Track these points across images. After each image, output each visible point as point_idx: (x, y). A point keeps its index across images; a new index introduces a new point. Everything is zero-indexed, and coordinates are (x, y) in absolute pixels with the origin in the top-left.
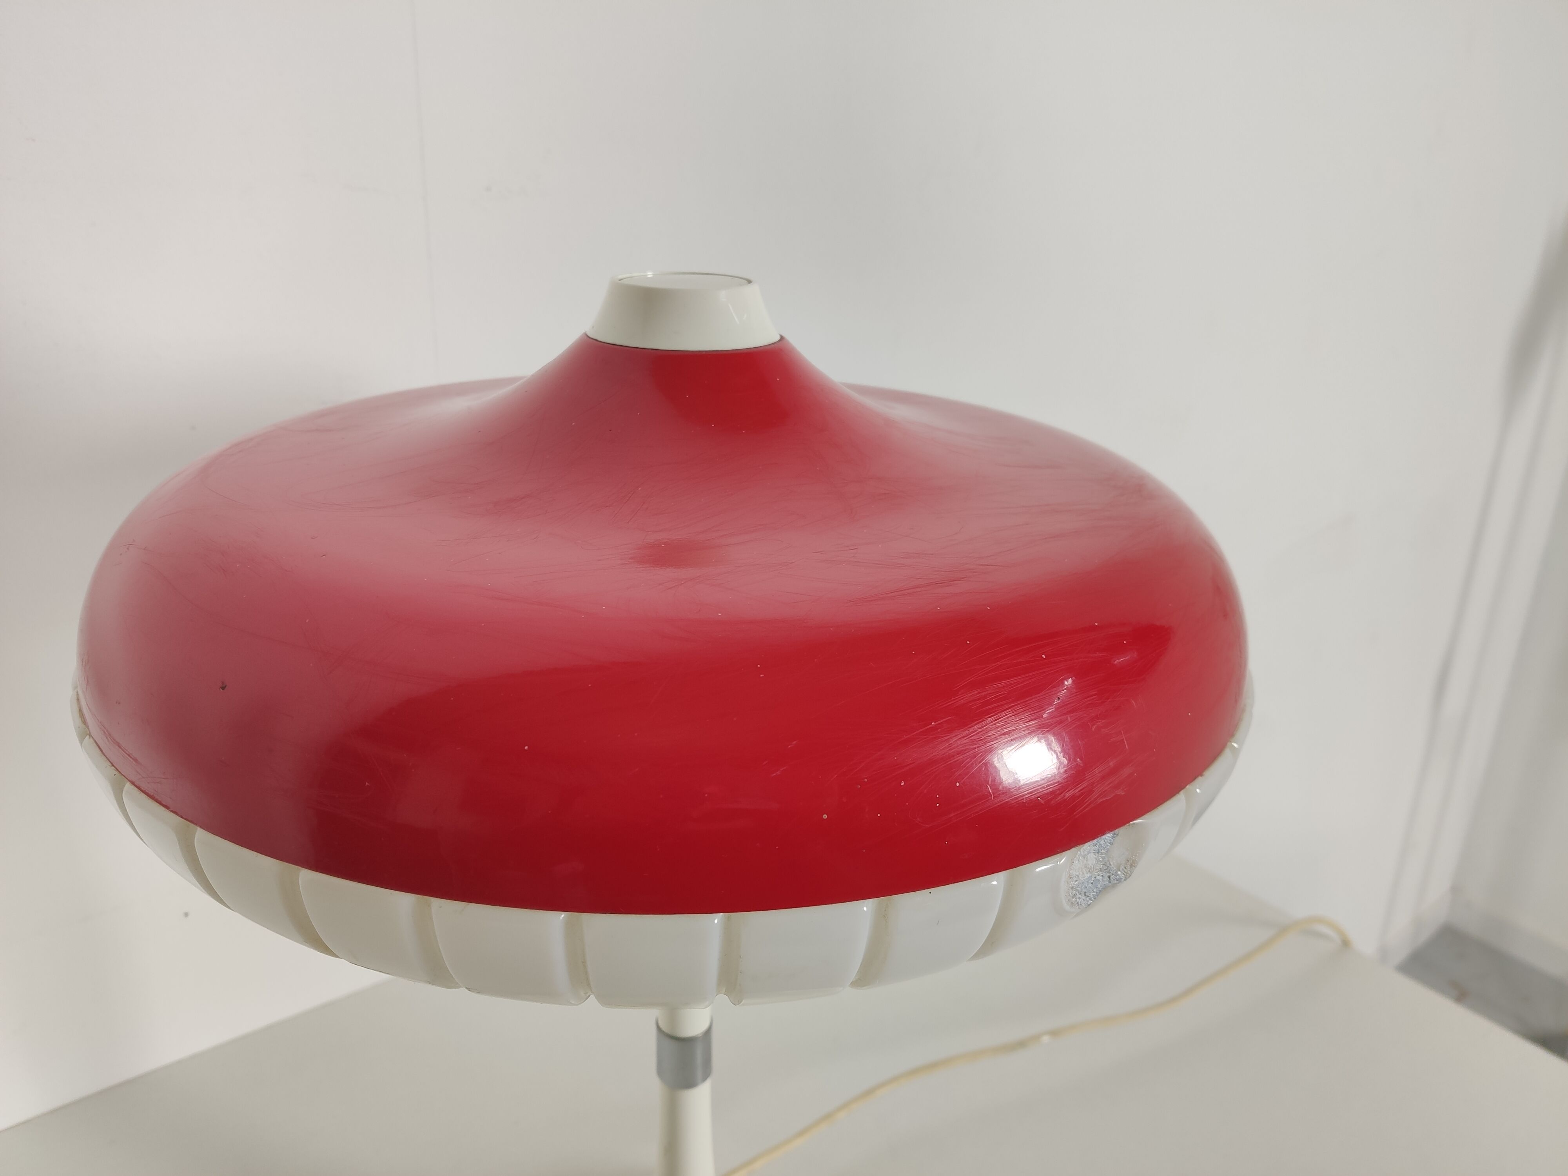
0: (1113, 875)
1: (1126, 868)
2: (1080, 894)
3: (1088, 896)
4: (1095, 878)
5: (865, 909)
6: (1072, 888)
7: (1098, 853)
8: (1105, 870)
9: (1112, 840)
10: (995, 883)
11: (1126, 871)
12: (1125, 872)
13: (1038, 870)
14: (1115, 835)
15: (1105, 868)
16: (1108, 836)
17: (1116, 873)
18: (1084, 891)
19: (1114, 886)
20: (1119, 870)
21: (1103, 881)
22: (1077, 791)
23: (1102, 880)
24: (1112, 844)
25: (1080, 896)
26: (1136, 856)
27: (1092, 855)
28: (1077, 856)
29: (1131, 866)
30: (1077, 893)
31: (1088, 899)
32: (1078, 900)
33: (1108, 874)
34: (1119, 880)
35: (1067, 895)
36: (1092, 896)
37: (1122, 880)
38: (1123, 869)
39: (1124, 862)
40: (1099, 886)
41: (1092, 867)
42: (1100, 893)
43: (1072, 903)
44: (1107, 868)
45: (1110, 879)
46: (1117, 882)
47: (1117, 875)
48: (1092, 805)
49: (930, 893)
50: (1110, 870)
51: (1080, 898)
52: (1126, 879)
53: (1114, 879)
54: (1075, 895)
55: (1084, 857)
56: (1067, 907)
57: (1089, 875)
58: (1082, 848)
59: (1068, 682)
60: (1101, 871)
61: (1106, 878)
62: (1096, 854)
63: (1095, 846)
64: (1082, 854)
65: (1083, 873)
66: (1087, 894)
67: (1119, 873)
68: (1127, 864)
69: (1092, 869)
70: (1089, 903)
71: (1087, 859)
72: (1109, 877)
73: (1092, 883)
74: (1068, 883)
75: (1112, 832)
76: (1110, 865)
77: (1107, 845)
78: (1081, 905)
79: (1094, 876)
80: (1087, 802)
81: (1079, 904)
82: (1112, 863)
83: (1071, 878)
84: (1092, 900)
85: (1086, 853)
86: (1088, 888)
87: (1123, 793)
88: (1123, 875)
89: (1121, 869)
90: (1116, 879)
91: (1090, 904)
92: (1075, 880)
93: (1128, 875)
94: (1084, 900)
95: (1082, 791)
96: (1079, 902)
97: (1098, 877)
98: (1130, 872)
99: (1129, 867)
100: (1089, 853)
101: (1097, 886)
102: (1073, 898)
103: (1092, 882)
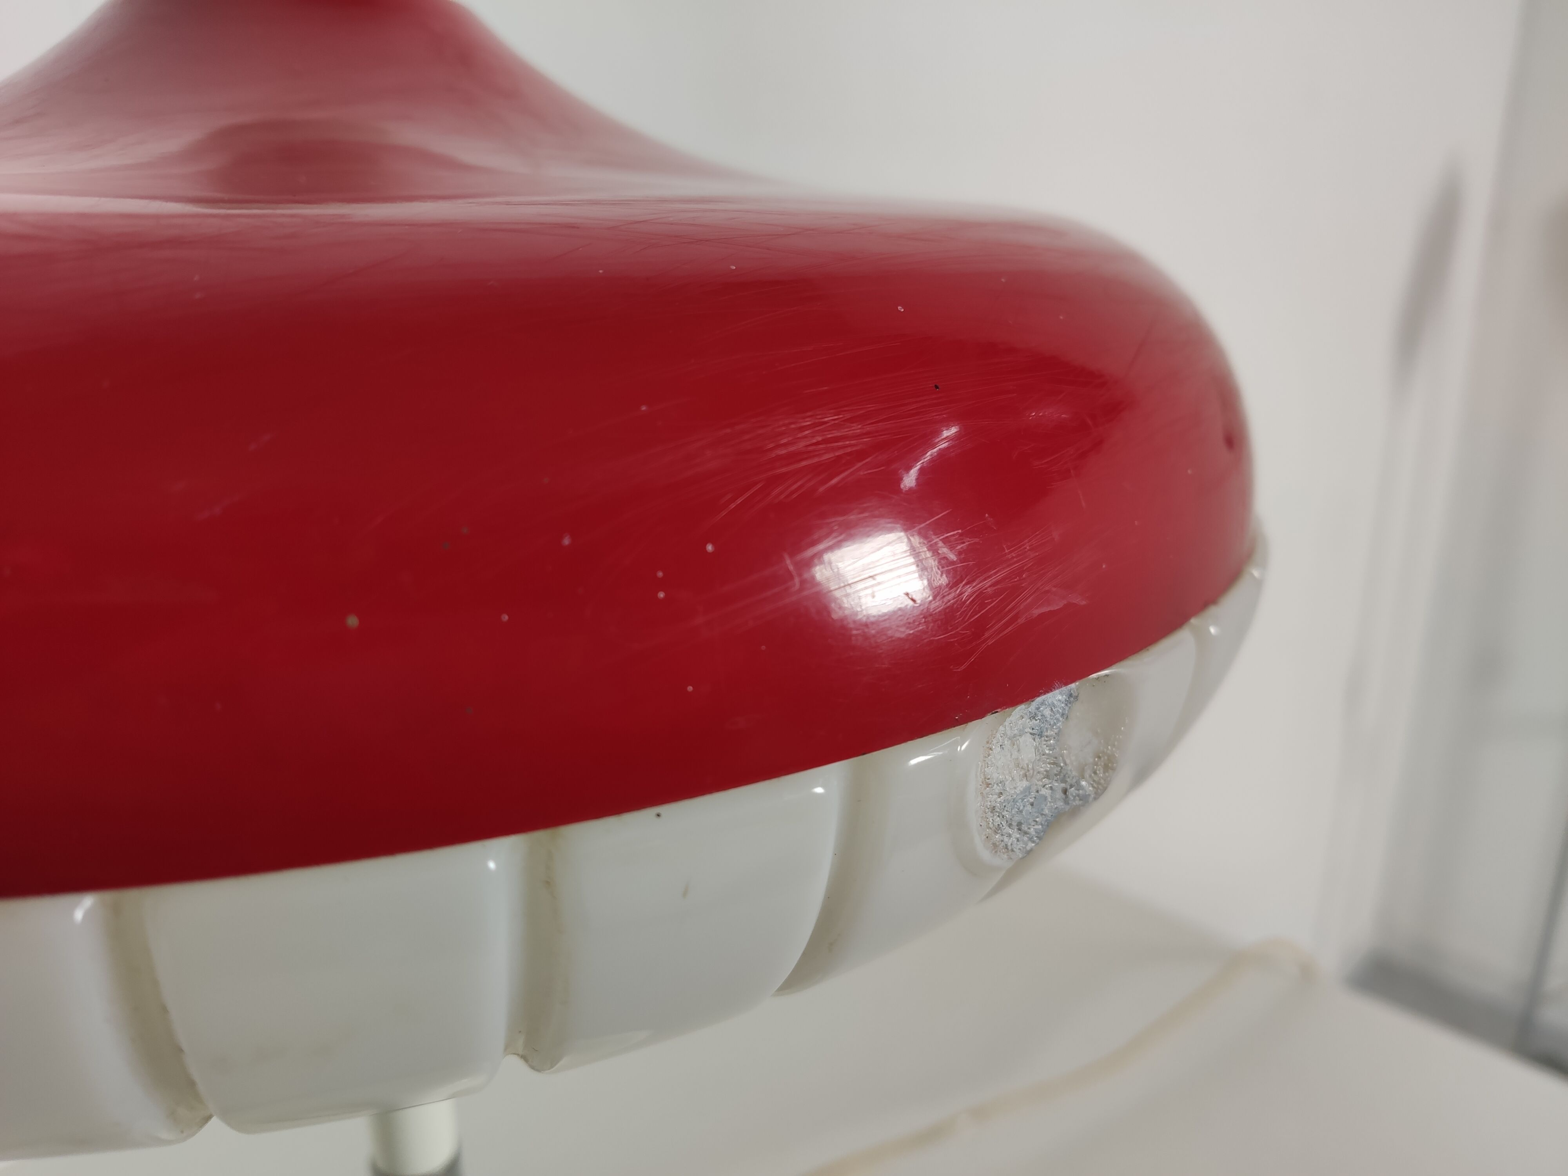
0: (1071, 786)
1: (1095, 773)
2: (1010, 826)
3: (1026, 833)
4: (1037, 792)
5: (492, 865)
6: (993, 809)
7: (1041, 735)
8: (1056, 775)
9: (1067, 708)
10: (819, 790)
11: (1096, 779)
12: (1094, 781)
13: (914, 762)
14: (1072, 699)
15: (1056, 770)
16: (1057, 697)
17: (1078, 783)
18: (1017, 818)
19: (1074, 812)
20: (1083, 778)
21: (1054, 800)
22: (988, 583)
23: (1052, 797)
24: (1067, 718)
25: (1010, 831)
26: (1114, 746)
27: (1028, 738)
28: (998, 735)
29: (1107, 768)
30: (1004, 823)
31: (1026, 839)
32: (1006, 839)
33: (1063, 785)
34: (1085, 799)
35: (984, 824)
36: (1034, 833)
37: (1091, 799)
38: (1090, 776)
39: (1091, 760)
40: (1046, 811)
41: (1030, 766)
42: (1048, 826)
43: (995, 845)
44: (1061, 772)
45: (1067, 797)
46: (1081, 802)
47: (1079, 787)
48: (1021, 621)
49: (658, 815)
50: (1065, 776)
51: (1010, 836)
52: (1098, 795)
53: (1074, 797)
54: (999, 827)
55: (1013, 739)
56: (985, 854)
57: (1025, 783)
58: (1008, 720)
59: (950, 432)
60: (1047, 776)
61: (1059, 794)
62: (1037, 739)
63: (1034, 718)
64: (1009, 733)
65: (1013, 779)
66: (1024, 827)
67: (1084, 783)
68: (1097, 765)
69: (1031, 772)
70: (1028, 848)
71: (1018, 746)
72: (1065, 791)
73: (1032, 804)
74: (983, 797)
75: (1065, 689)
76: (1065, 764)
77: (1058, 720)
78: (1012, 850)
79: (1034, 789)
80: (1010, 611)
81: (1010, 848)
82: (1068, 761)
83: (988, 785)
84: (1033, 842)
85: (1016, 732)
86: (1024, 813)
87: (1084, 603)
88: (1091, 788)
89: (1087, 775)
90: (1078, 795)
91: (1031, 850)
92: (997, 791)
93: (1100, 787)
94: (1018, 840)
95: (999, 586)
96: (1009, 844)
97: (1044, 792)
98: (1105, 780)
99: (1102, 771)
100: (1021, 733)
101: (1042, 810)
102: (996, 833)
103: (1031, 800)
